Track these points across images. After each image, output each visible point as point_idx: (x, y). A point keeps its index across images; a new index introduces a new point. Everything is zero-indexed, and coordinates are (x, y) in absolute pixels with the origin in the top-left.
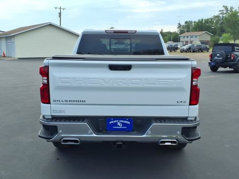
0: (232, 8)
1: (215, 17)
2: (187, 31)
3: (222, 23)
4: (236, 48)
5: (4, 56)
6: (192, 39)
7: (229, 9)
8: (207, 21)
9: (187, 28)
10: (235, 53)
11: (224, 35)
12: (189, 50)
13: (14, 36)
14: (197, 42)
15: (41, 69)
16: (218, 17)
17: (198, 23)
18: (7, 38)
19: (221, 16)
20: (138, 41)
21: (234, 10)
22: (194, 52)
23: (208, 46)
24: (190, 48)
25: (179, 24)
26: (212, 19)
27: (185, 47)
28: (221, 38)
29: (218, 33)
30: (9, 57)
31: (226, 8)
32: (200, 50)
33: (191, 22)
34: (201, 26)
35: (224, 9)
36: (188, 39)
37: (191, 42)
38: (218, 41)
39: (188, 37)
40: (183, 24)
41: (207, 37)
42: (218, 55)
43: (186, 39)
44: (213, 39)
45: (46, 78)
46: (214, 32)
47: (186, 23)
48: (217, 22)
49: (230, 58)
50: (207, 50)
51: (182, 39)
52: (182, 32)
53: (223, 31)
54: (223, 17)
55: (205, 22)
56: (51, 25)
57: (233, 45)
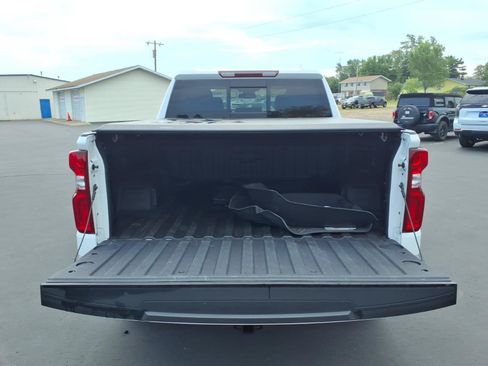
0: (420, 38)
1: (395, 52)
2: (351, 76)
3: (405, 63)
4: (436, 100)
5: (70, 120)
6: (359, 88)
7: (416, 39)
8: (381, 60)
9: (351, 70)
10: (435, 109)
11: (409, 81)
12: (355, 105)
13: (83, 88)
14: (367, 92)
15: (71, 155)
16: (399, 52)
17: (368, 63)
18: (73, 92)
19: (404, 50)
20: (282, 91)
21: (424, 42)
22: (363, 107)
23: (384, 98)
24: (356, 102)
25: (339, 65)
26: (389, 56)
27: (349, 101)
28: (405, 85)
29: (399, 77)
30: (76, 121)
31: (412, 38)
32: (373, 104)
33: (357, 62)
34: (373, 68)
35: (408, 40)
36: (354, 88)
37: (358, 93)
38: (400, 89)
39: (352, 84)
40: (344, 64)
41: (382, 84)
42: (407, 113)
43: (350, 88)
44: (393, 88)
45: (83, 177)
46: (392, 77)
47: (349, 62)
48: (398, 61)
49: (427, 117)
50: (384, 104)
51: (343, 88)
52: (343, 77)
53: (406, 74)
54: (407, 52)
55: (379, 60)
56: (140, 70)
57: (432, 96)
